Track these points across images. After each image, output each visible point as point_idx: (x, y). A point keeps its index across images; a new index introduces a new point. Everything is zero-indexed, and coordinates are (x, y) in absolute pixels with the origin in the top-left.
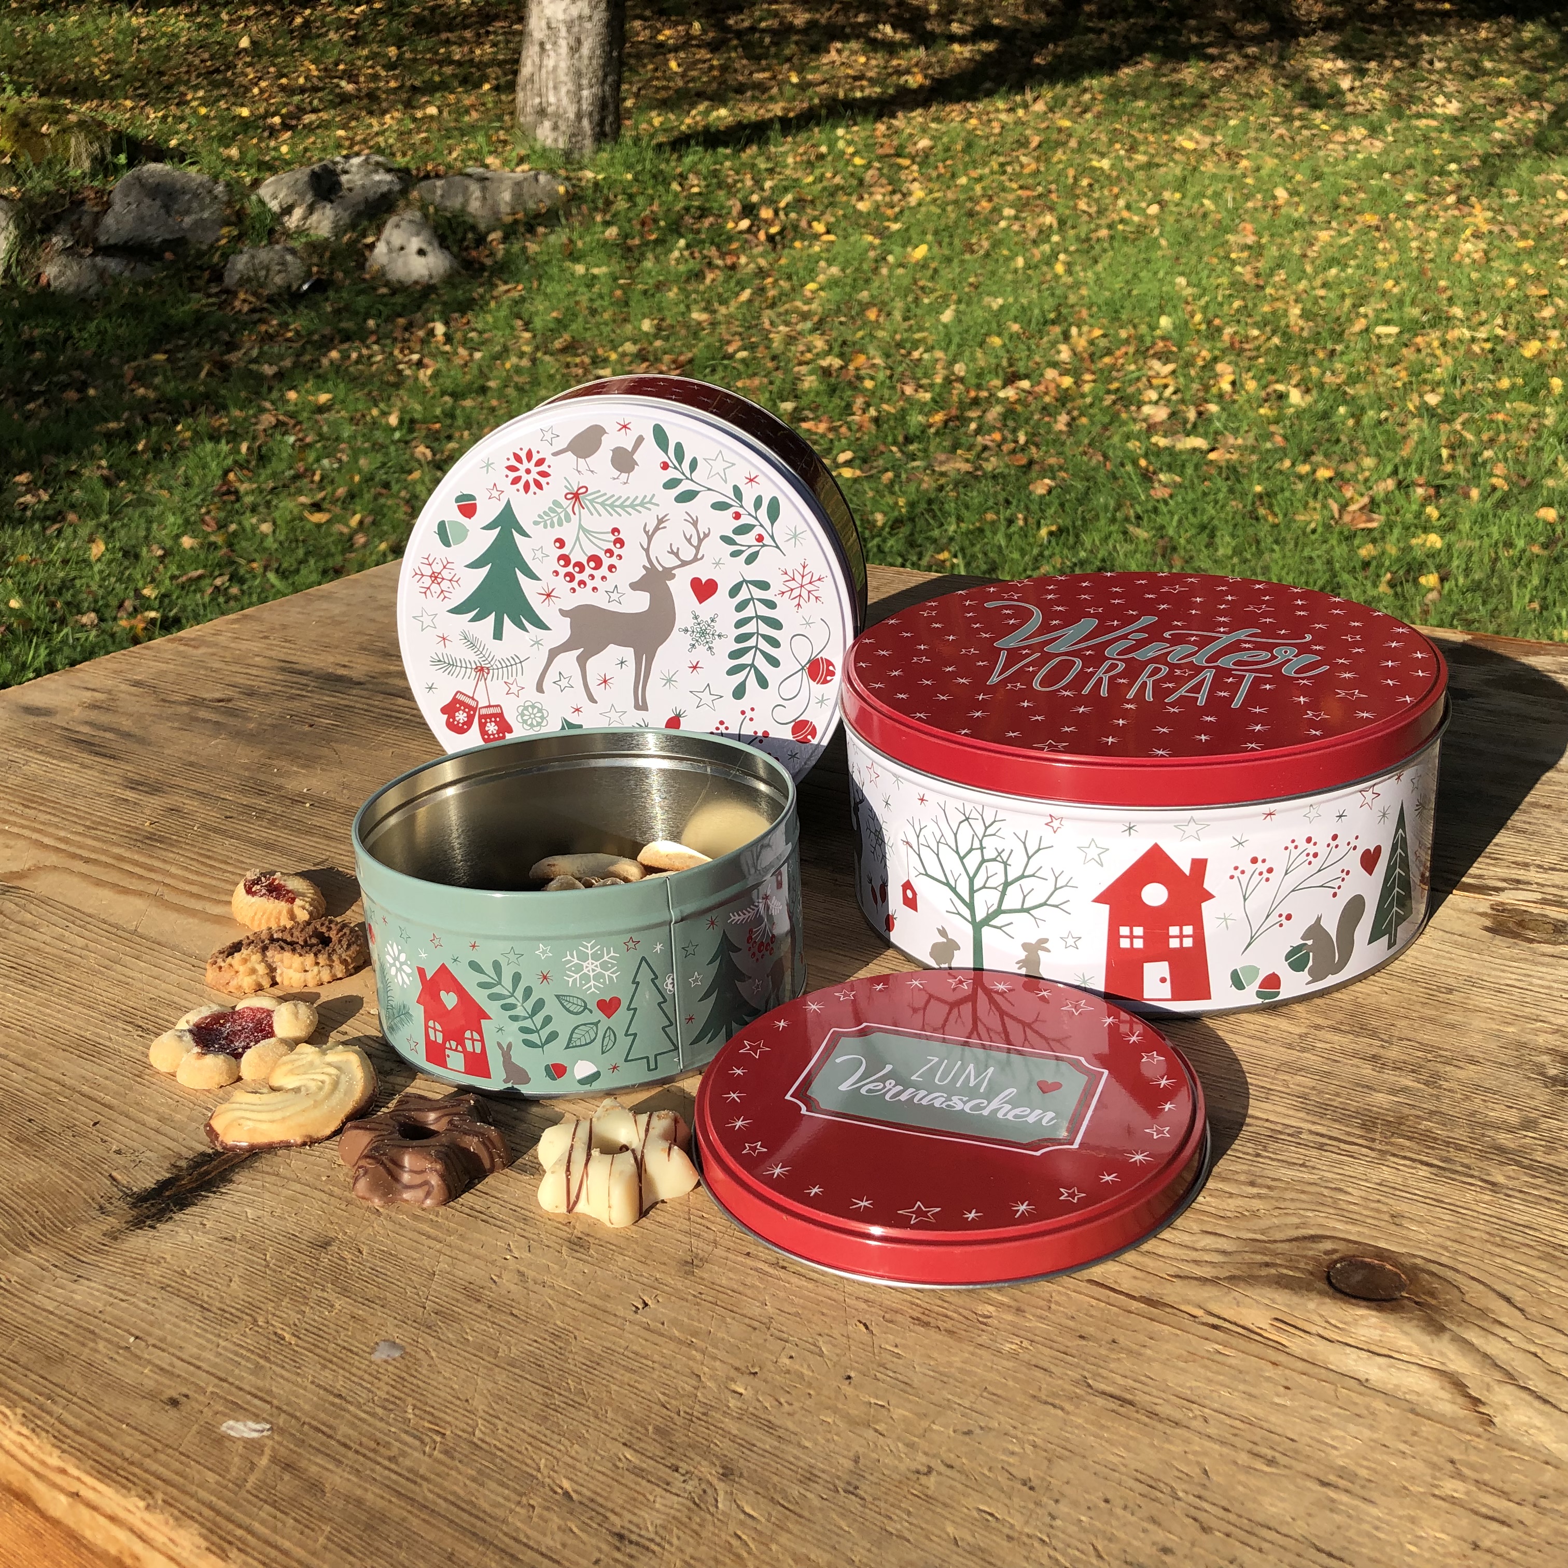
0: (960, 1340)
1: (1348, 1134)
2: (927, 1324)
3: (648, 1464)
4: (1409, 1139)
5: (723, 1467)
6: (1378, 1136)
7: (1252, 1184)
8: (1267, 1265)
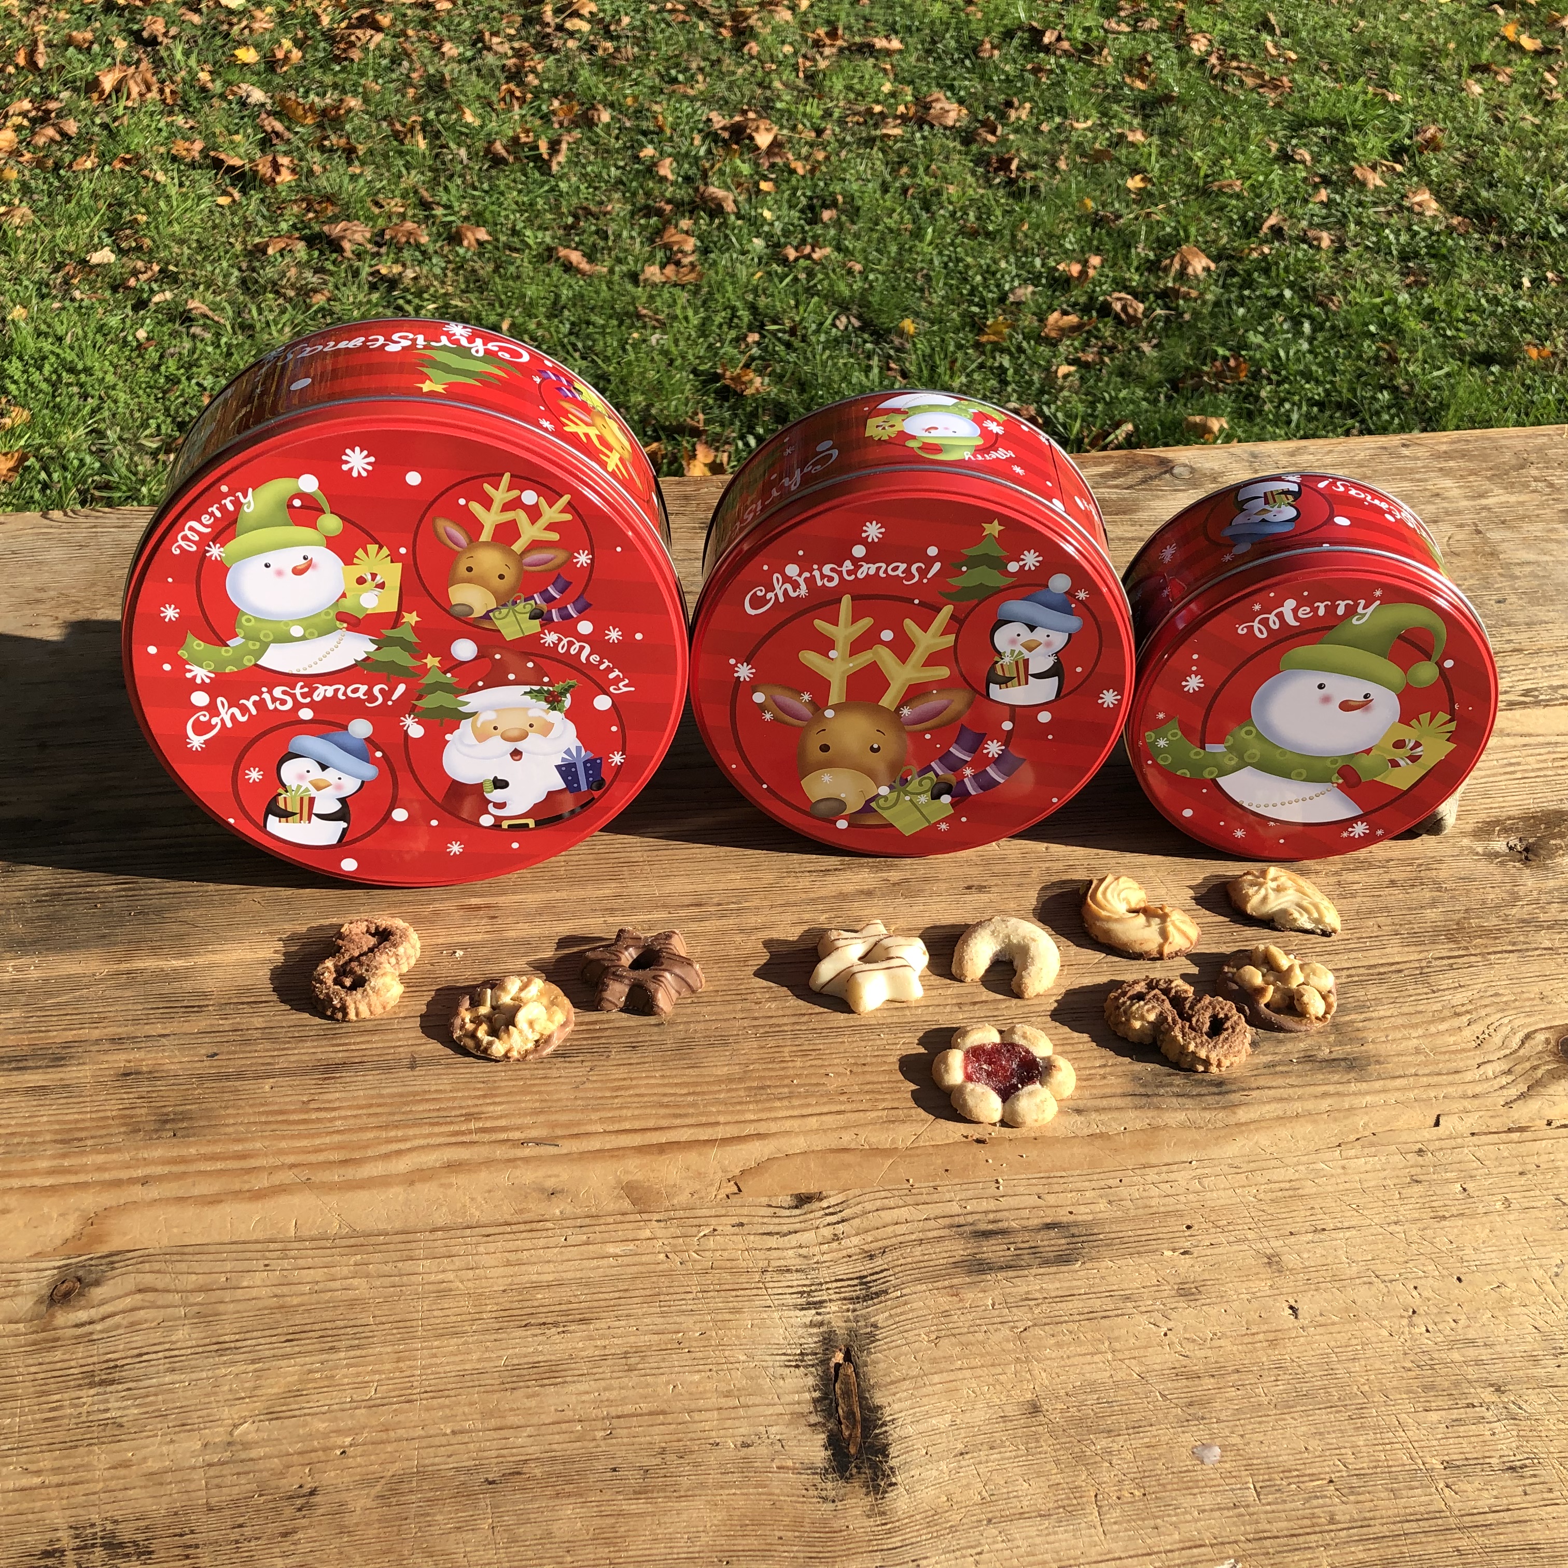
0: (1472, 1216)
1: (1451, 950)
2: (1444, 1218)
3: (1455, 1414)
4: (1480, 937)
5: (1492, 1385)
6: (1464, 944)
7: (1458, 1015)
8: (1535, 1068)
